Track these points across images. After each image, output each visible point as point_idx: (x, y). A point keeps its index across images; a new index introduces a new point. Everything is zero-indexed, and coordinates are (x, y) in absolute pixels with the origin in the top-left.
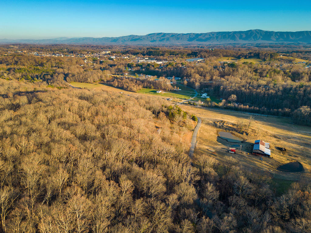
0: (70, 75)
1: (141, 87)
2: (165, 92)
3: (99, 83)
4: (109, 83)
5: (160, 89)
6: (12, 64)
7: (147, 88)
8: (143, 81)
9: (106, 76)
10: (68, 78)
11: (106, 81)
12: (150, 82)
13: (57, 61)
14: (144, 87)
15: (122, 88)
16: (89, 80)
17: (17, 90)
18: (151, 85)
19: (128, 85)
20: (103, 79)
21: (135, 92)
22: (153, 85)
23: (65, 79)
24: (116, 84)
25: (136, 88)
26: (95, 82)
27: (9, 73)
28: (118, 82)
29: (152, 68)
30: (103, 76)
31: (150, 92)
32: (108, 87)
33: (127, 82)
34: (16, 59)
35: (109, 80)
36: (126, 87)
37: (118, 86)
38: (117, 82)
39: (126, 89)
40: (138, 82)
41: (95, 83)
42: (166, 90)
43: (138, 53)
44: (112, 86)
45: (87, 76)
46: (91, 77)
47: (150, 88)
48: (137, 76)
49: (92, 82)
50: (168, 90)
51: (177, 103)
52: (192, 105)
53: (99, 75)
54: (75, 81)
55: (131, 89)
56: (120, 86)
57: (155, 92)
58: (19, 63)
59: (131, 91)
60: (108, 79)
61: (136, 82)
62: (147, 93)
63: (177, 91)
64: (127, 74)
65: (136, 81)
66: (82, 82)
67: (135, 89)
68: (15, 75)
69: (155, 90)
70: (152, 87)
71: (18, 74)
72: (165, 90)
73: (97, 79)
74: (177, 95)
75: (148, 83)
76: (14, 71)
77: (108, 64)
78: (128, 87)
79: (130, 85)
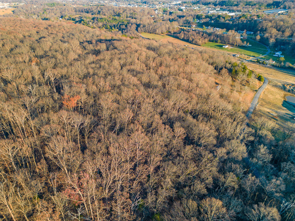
0: (142, 26)
1: (206, 40)
2: (233, 47)
3: (166, 35)
4: (175, 35)
6: (96, 13)
7: (213, 42)
8: (210, 35)
9: (174, 28)
10: (139, 29)
11: (172, 32)
12: (217, 36)
13: (132, 11)
14: (210, 41)
15: (187, 41)
16: (157, 31)
17: (99, 38)
18: (218, 39)
19: (193, 37)
20: (170, 30)
21: (200, 45)
22: (220, 39)
23: (137, 29)
24: (182, 37)
25: (202, 42)
26: (162, 33)
27: (93, 22)
28: (184, 34)
29: (222, 20)
30: (171, 28)
31: (215, 46)
33: (193, 35)
34: (99, 8)
35: (176, 32)
36: (192, 40)
38: (183, 34)
39: (191, 42)
40: (204, 35)
41: (162, 34)
42: (234, 45)
43: (209, 3)
44: (178, 38)
45: (156, 27)
46: (160, 28)
47: (216, 42)
48: (205, 29)
49: (160, 33)
50: (236, 45)
51: (243, 60)
52: (261, 63)
53: (167, 26)
54: (145, 31)
55: (196, 42)
56: (185, 38)
57: (221, 46)
58: (101, 13)
59: (196, 44)
60: (175, 30)
61: (202, 35)
62: (213, 48)
63: (246, 47)
64: (194, 26)
65: (202, 33)
66: (151, 33)
67: (200, 42)
68: (98, 24)
69: (221, 44)
70: (219, 41)
71: (100, 23)
72: (232, 45)
73: (164, 30)
74: (245, 51)
75: (215, 36)
76: (97, 20)
77: (177, 15)
78: (193, 40)
79: (196, 37)
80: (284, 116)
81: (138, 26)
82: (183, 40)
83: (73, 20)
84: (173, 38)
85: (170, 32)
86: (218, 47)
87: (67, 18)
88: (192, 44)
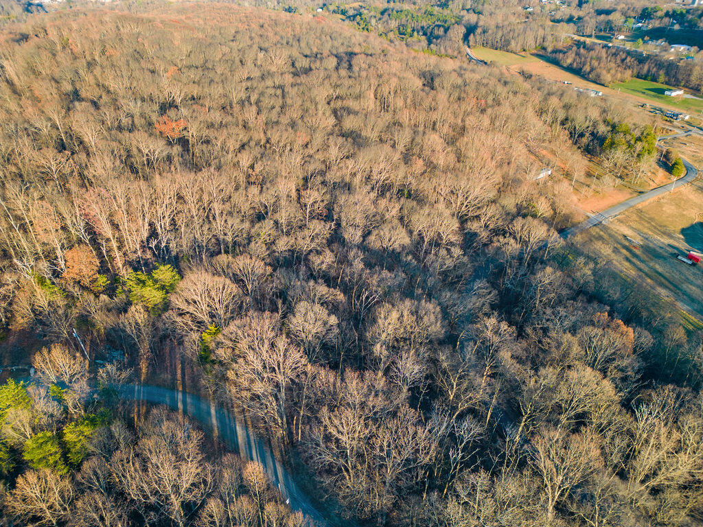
0: (479, 30)
1: (629, 72)
2: (695, 95)
3: (531, 54)
4: (552, 58)
5: (684, 86)
7: (645, 79)
8: (641, 60)
9: (557, 39)
10: (471, 37)
11: (549, 50)
12: (660, 64)
14: (638, 76)
15: (576, 71)
16: (513, 43)
18: (662, 72)
19: (596, 64)
20: (546, 44)
21: (603, 85)
22: (667, 74)
23: (466, 38)
24: (569, 61)
25: (613, 76)
26: (524, 50)
27: (380, 19)
28: (578, 54)
30: (549, 38)
31: (646, 91)
32: (548, 64)
33: (599, 59)
35: (561, 48)
36: (588, 70)
37: (570, 64)
38: (573, 55)
39: (585, 76)
40: (628, 59)
41: (523, 54)
42: (699, 90)
44: (556, 62)
45: (511, 35)
46: (521, 37)
47: (654, 79)
49: (519, 48)
53: (541, 33)
54: (485, 44)
55: (598, 76)
56: (575, 65)
57: (661, 91)
60: (560, 45)
61: (623, 61)
62: (636, 93)
64: (622, 37)
65: (624, 56)
66: (496, 49)
67: (607, 77)
68: (388, 23)
69: (665, 87)
70: (662, 78)
71: (393, 21)
72: (695, 90)
73: (531, 43)
75: (653, 65)
76: (389, 15)
77: (596, 8)
78: (592, 69)
79: (602, 65)
80: (658, 249)
81: (471, 30)
82: (569, 69)
83: (344, 12)
84: (545, 64)
85: (544, 49)
86: (652, 93)
87: (332, 8)
88: (586, 82)
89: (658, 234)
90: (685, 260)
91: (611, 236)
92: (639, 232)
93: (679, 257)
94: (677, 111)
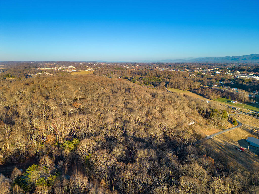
0: (170, 83)
1: (219, 96)
3: (187, 90)
4: (194, 91)
5: (237, 100)
6: (144, 75)
7: (224, 98)
8: (222, 92)
9: (195, 86)
10: (168, 85)
11: (193, 89)
12: (228, 93)
13: (170, 74)
14: (222, 97)
15: (202, 95)
16: (181, 87)
18: (229, 96)
19: (208, 93)
20: (192, 87)
21: (211, 99)
22: (231, 96)
23: (166, 85)
24: (199, 92)
25: (214, 97)
27: (139, 80)
29: (241, 82)
30: (192, 86)
31: (225, 101)
32: (193, 93)
33: (209, 92)
34: (146, 72)
35: (196, 89)
36: (206, 95)
37: (200, 93)
38: (200, 91)
39: (205, 97)
40: (218, 92)
41: (184, 90)
42: (242, 101)
44: (195, 93)
45: (180, 85)
46: (183, 85)
47: (227, 98)
48: (224, 89)
49: (183, 89)
50: (244, 102)
52: (256, 116)
53: (189, 84)
54: (172, 87)
55: (209, 97)
56: (201, 93)
57: (230, 101)
58: (147, 74)
59: (209, 98)
60: (196, 88)
61: (216, 92)
63: (253, 104)
64: (216, 86)
66: (176, 89)
67: (212, 97)
68: (141, 81)
70: (230, 97)
71: (143, 81)
72: (241, 101)
73: (187, 87)
74: (251, 106)
75: (226, 94)
76: (141, 79)
77: (207, 78)
78: (207, 95)
79: (210, 93)
80: (230, 146)
81: (167, 83)
82: (200, 95)
83: (127, 78)
84: (192, 93)
85: (191, 89)
86: (227, 102)
87: (123, 77)
88: (204, 98)
89: (230, 142)
90: (239, 150)
91: (214, 142)
92: (224, 141)
93: (237, 149)
94: (235, 107)
